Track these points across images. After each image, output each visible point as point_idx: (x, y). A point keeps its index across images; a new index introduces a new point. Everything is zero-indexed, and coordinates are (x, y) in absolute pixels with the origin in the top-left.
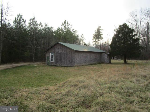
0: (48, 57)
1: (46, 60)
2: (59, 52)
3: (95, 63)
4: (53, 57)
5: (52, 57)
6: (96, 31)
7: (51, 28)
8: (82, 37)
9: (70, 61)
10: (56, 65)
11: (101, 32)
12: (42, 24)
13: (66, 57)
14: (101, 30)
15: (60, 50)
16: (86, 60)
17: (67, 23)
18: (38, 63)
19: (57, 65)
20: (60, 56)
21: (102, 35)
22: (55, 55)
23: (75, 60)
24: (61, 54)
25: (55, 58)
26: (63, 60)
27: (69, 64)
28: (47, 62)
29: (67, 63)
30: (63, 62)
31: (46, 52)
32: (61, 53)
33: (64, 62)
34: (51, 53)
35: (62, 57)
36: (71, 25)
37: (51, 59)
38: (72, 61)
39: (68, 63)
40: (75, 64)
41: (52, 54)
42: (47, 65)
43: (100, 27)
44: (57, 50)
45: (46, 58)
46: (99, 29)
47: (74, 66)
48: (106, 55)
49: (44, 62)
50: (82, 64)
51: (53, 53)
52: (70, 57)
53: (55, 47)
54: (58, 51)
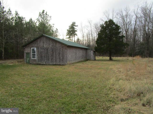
0: (28, 54)
1: (25, 57)
2: (45, 46)
3: (82, 60)
4: (36, 53)
5: (34, 53)
6: (70, 27)
7: (23, 18)
8: (57, 32)
9: (60, 59)
10: (40, 63)
11: (75, 29)
12: (11, 12)
13: (55, 53)
14: (75, 26)
15: (46, 45)
16: (76, 57)
17: (46, 14)
18: (12, 62)
19: (42, 63)
20: (46, 52)
21: (76, 31)
22: (38, 51)
23: (67, 57)
24: (47, 50)
25: (39, 54)
26: (50, 57)
27: (60, 62)
28: (27, 60)
29: (56, 60)
30: (50, 60)
31: (25, 46)
32: (48, 48)
33: (52, 59)
34: (32, 48)
35: (49, 53)
36: (51, 17)
37: (33, 56)
38: (63, 58)
39: (58, 60)
40: (67, 62)
41: (34, 49)
42: (27, 63)
43: (75, 23)
44: (41, 44)
45: (25, 55)
46: (74, 25)
47: (66, 64)
48: (92, 52)
49: (19, 60)
50: (73, 62)
51: (36, 48)
52: (61, 53)
53: (39, 40)
54: (43, 46)
